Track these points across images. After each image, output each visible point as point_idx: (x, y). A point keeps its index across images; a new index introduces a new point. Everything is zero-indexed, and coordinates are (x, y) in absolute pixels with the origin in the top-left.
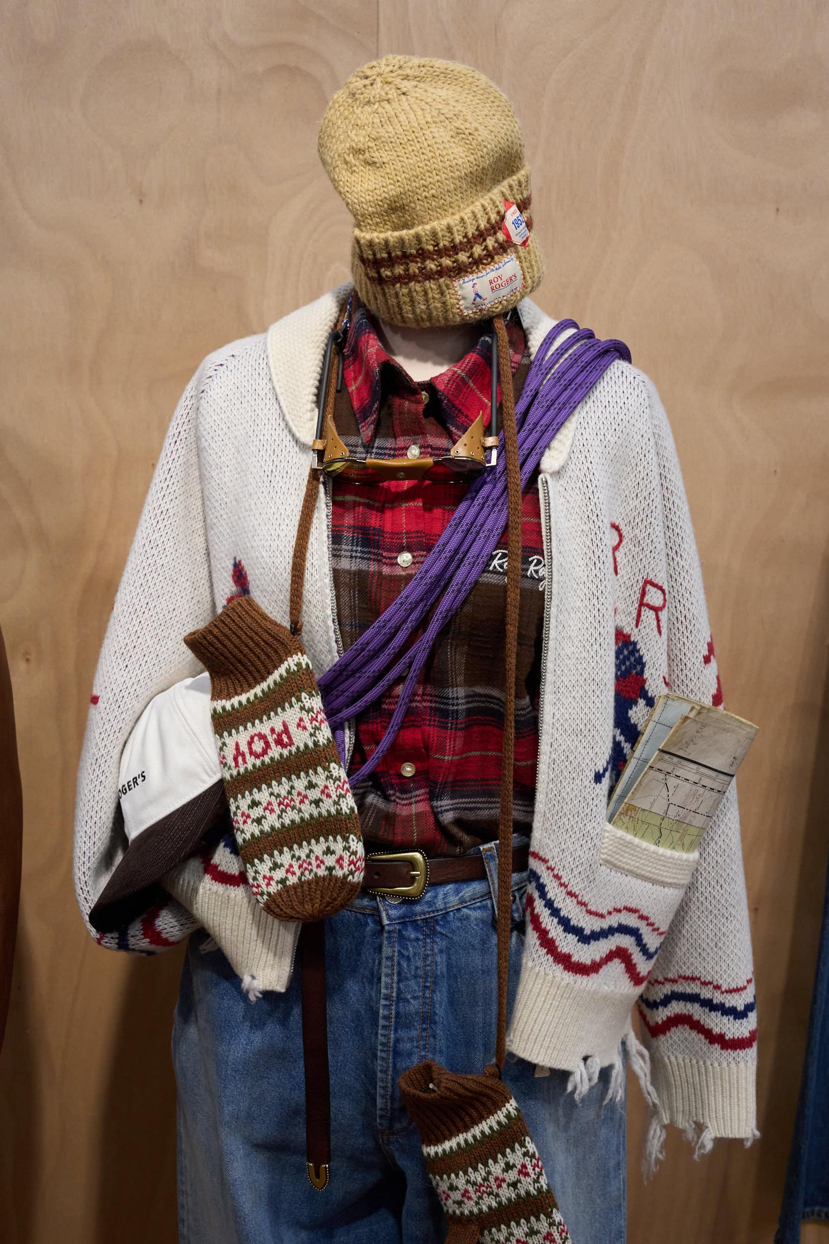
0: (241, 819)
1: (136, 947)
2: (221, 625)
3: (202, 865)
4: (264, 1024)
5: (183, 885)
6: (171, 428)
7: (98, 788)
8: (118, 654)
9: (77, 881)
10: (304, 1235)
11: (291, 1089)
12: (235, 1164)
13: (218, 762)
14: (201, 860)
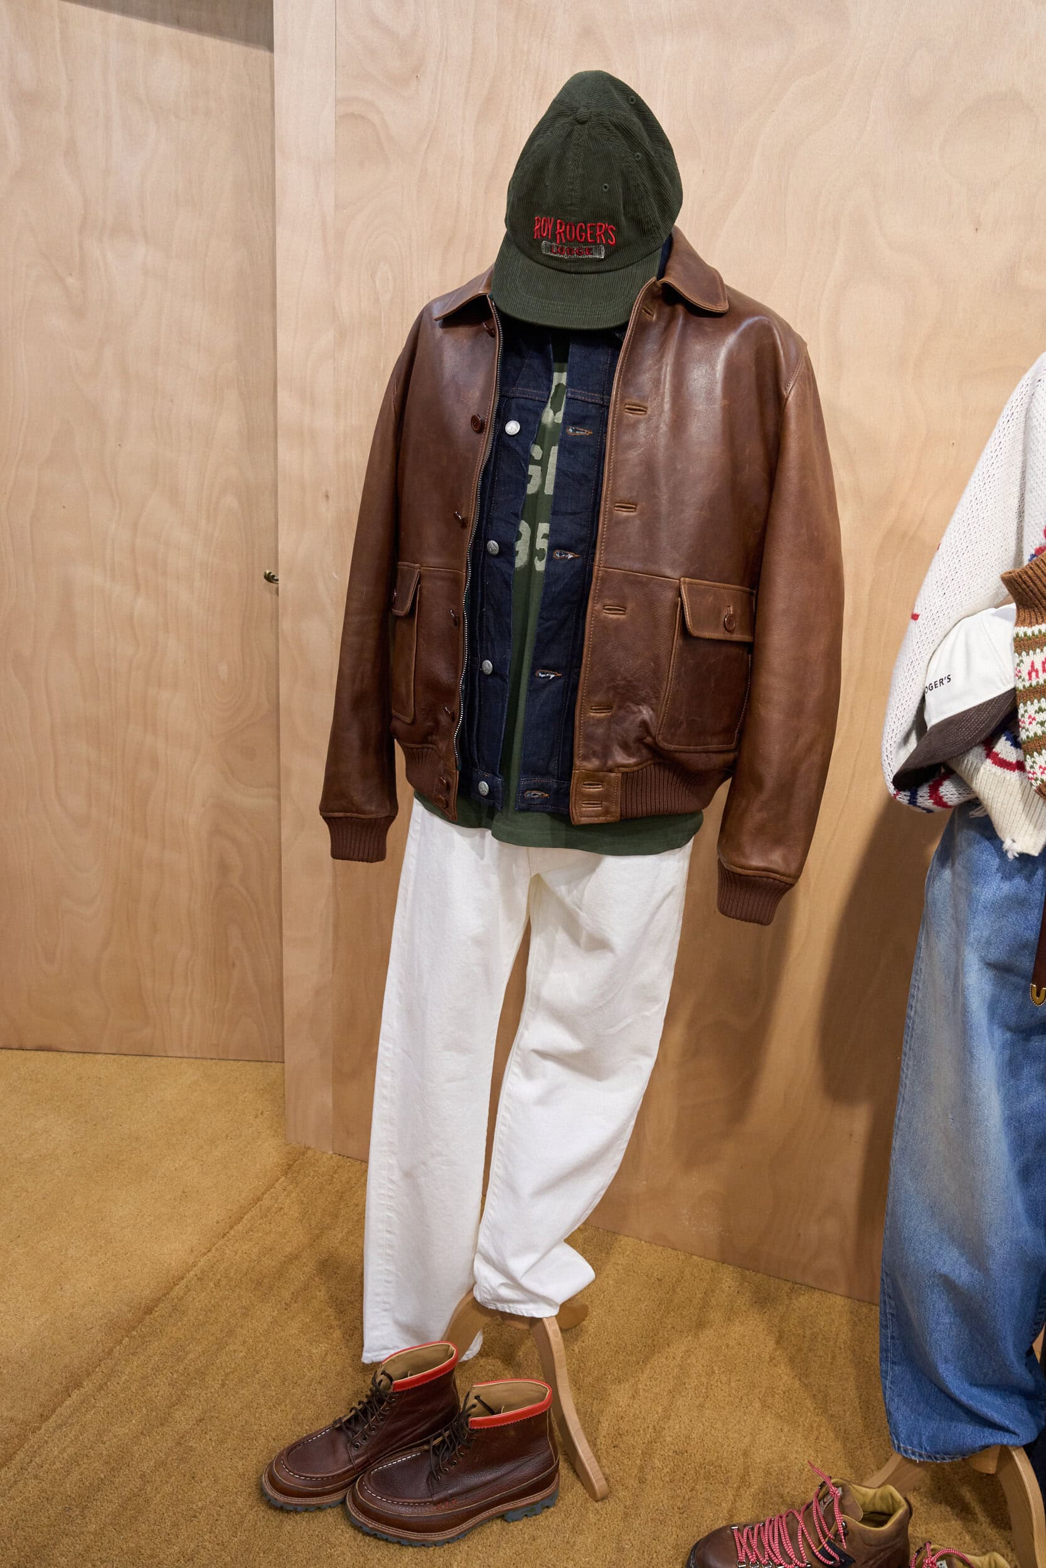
0: (1027, 721)
1: (922, 805)
2: (1035, 568)
3: (985, 752)
4: (1013, 877)
5: (967, 765)
6: (1005, 410)
7: (910, 683)
8: (939, 584)
9: (884, 750)
10: (1008, 1035)
11: (1025, 929)
12: (972, 974)
13: (1013, 675)
14: (984, 748)
